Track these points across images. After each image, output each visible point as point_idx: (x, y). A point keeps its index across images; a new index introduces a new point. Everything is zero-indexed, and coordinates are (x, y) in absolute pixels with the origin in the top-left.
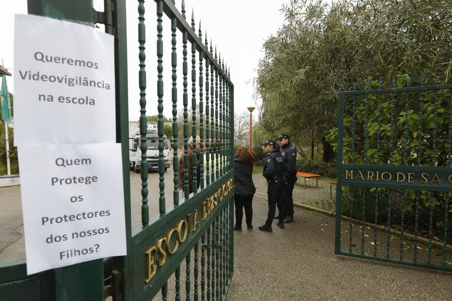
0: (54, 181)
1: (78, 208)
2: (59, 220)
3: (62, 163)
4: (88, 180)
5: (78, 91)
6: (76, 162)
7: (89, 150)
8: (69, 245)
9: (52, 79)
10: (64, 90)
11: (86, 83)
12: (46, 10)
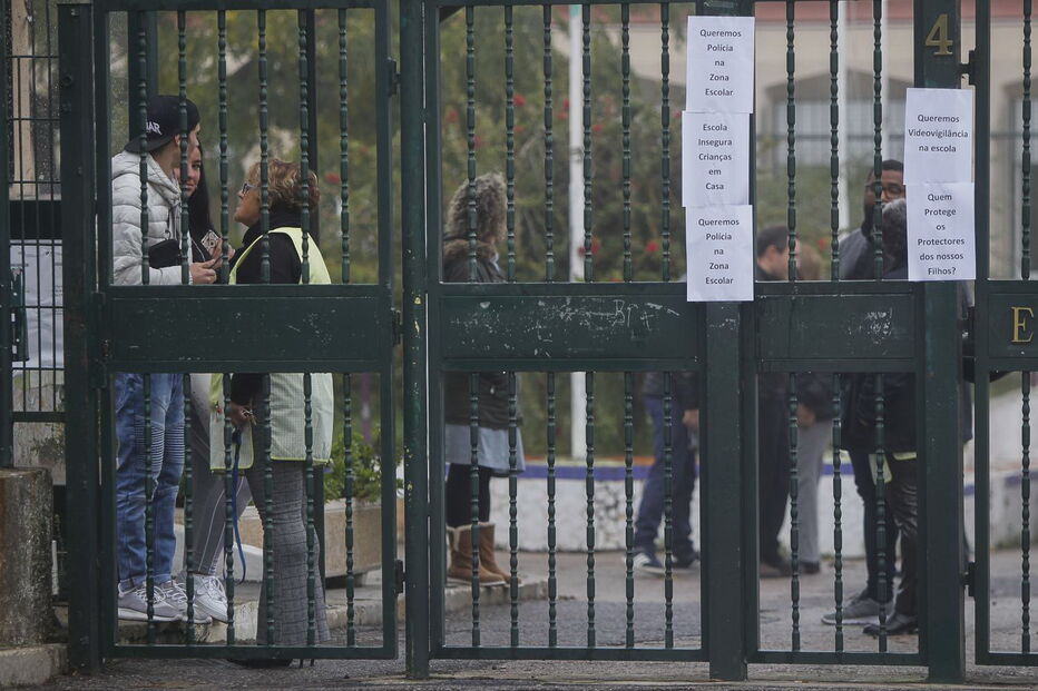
0: (927, 211)
1: (942, 235)
2: (929, 242)
3: (933, 198)
4: (950, 213)
5: (945, 142)
6: (941, 198)
7: (950, 187)
8: (935, 264)
9: (928, 134)
10: (935, 141)
11: (950, 134)
12: (927, 83)
